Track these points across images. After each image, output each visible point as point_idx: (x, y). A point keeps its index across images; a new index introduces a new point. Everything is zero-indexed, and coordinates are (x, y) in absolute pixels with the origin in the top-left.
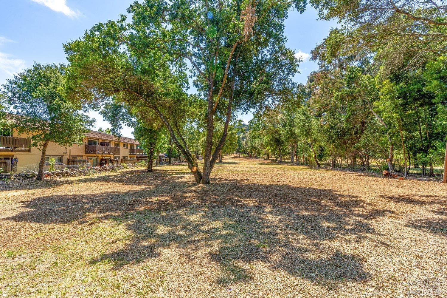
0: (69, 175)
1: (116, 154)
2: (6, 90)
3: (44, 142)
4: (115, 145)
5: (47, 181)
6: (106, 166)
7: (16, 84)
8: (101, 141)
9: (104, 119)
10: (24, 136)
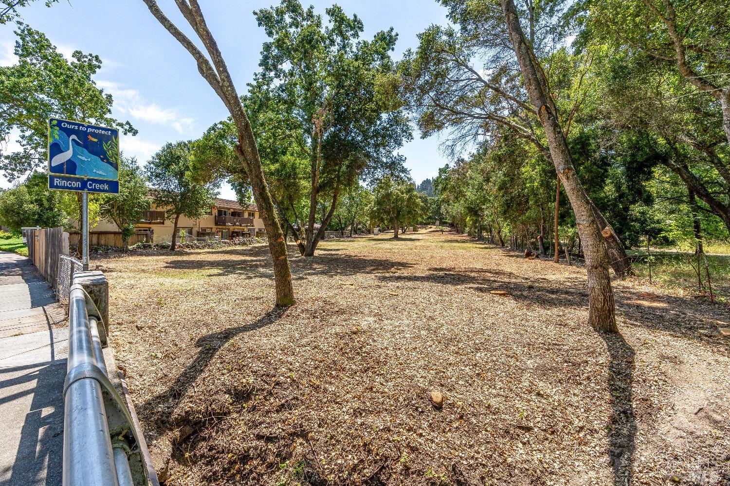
0: (198, 247)
1: (249, 226)
2: (146, 170)
3: (176, 216)
4: (249, 215)
5: (179, 251)
6: (237, 240)
7: (153, 163)
8: (232, 210)
9: (232, 187)
10: (160, 209)
